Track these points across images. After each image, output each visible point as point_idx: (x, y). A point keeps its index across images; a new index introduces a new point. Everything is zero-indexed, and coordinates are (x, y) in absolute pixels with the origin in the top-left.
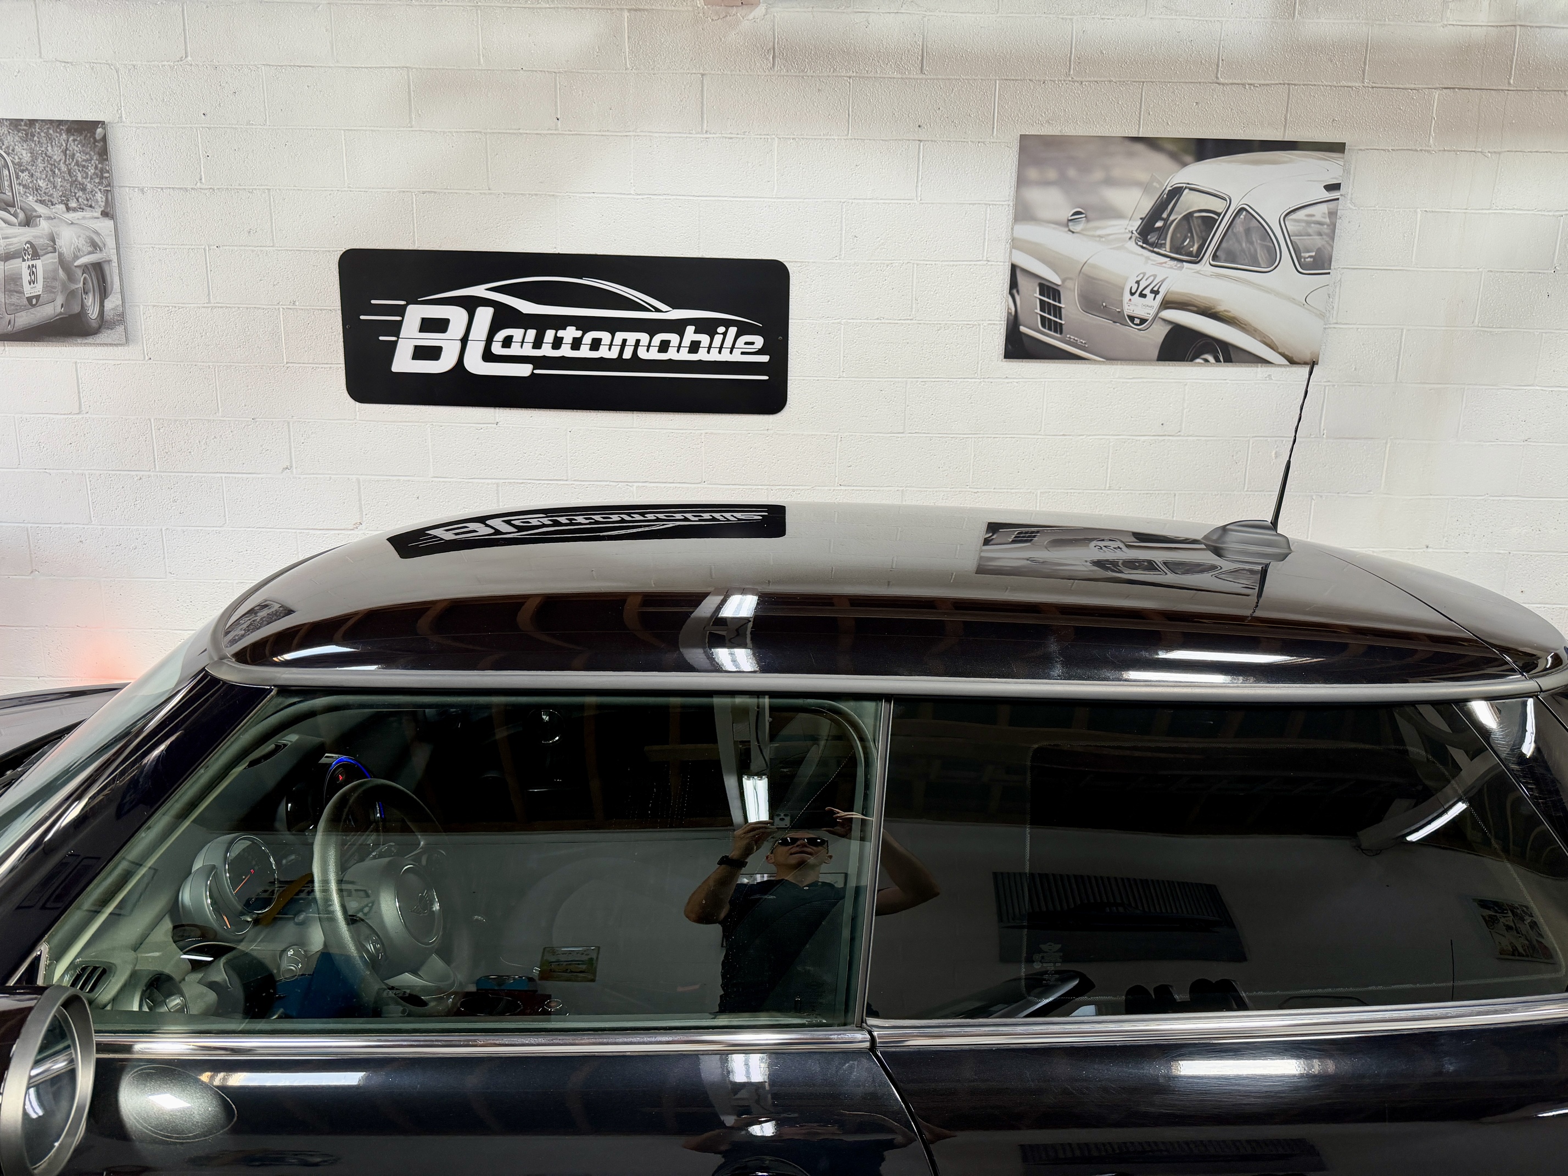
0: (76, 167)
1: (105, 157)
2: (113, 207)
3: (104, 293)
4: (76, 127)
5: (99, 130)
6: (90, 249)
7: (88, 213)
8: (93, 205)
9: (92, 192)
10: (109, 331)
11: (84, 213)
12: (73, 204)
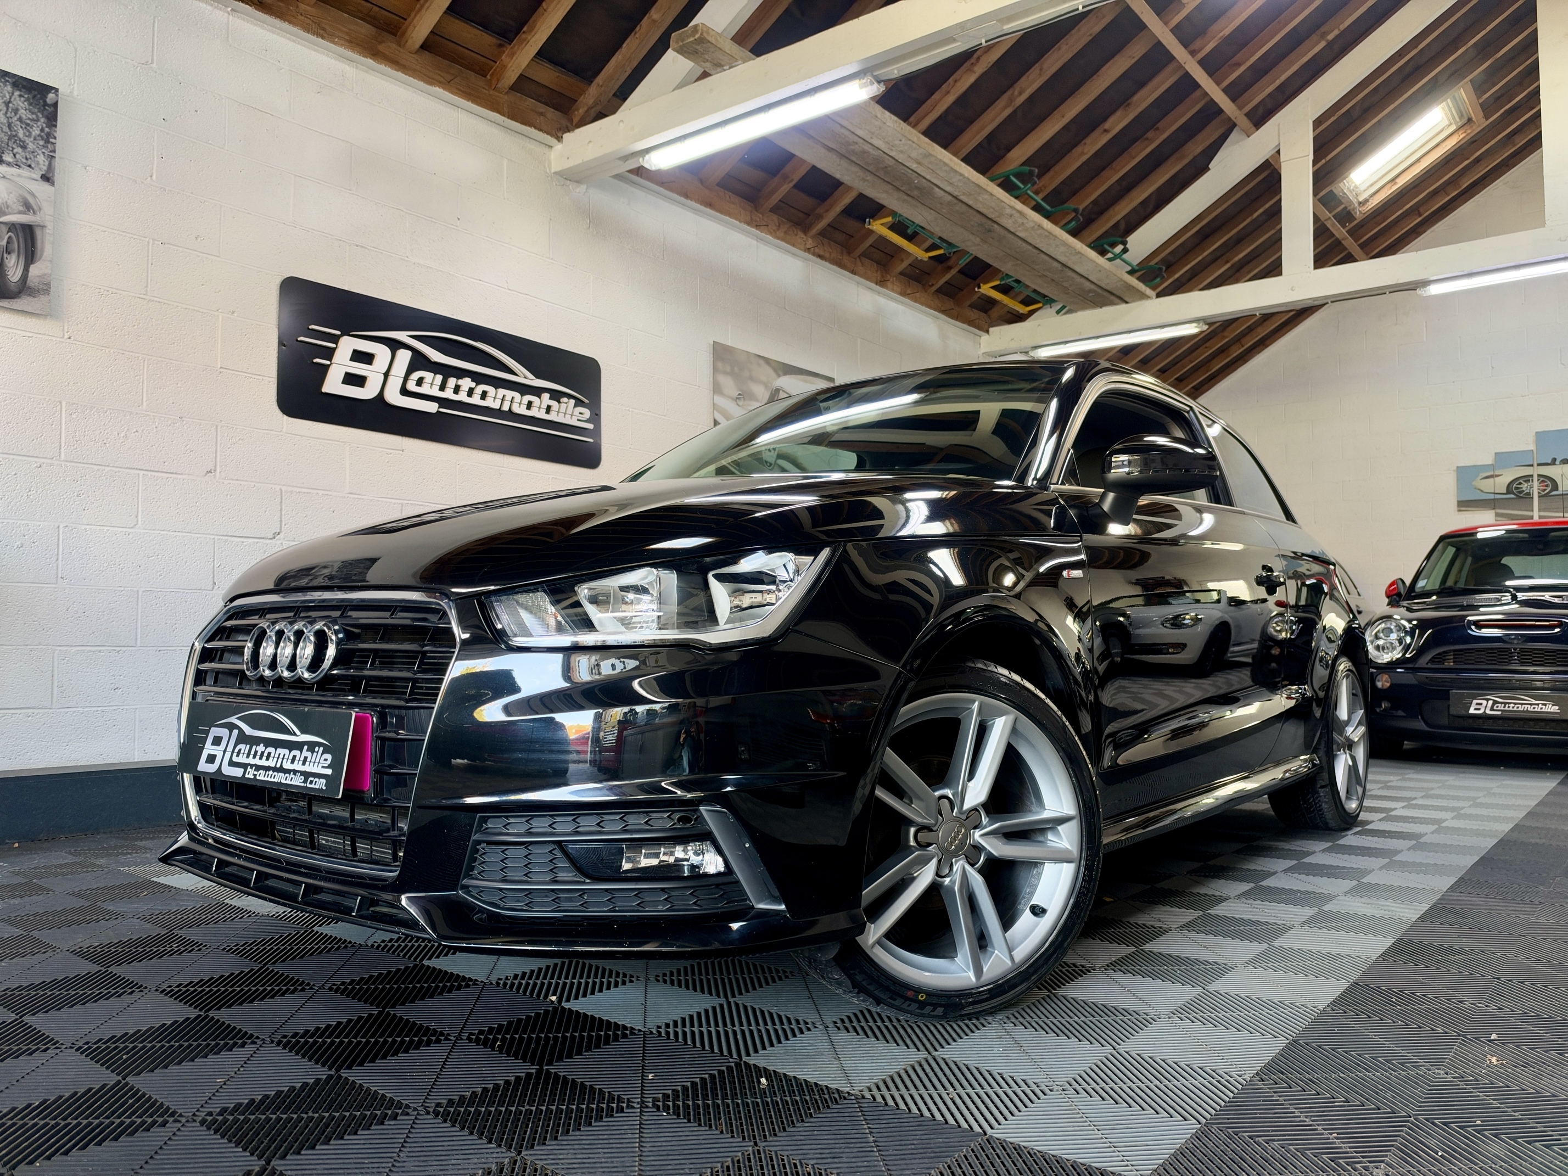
0: (18, 123)
1: (54, 123)
2: (53, 175)
3: (30, 255)
4: (25, 84)
5: (51, 96)
6: (21, 208)
7: (25, 172)
8: (33, 166)
9: (33, 152)
10: (30, 299)
11: (20, 171)
12: (8, 157)
